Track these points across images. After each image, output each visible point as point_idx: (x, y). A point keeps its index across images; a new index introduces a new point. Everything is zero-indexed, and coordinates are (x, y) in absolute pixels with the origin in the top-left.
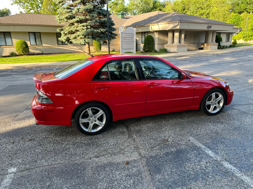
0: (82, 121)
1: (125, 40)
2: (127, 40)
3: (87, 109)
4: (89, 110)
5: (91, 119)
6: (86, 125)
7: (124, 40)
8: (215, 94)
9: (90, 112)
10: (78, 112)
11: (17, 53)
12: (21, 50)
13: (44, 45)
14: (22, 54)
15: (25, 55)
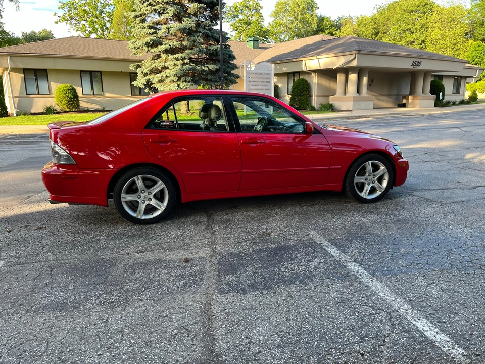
0: (126, 197)
3: (135, 178)
4: (138, 179)
5: (142, 195)
6: (134, 206)
8: (372, 163)
9: (140, 183)
10: (119, 183)
11: (58, 108)
12: (64, 102)
13: (107, 94)
14: (67, 110)
15: (73, 111)
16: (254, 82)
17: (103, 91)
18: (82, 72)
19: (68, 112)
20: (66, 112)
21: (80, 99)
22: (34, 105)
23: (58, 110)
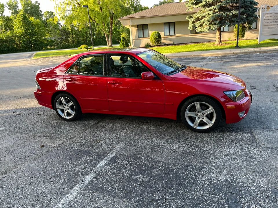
1: (268, 22)
2: (271, 22)
7: (266, 22)
11: (151, 44)
12: (154, 41)
13: (177, 35)
14: (155, 45)
15: (158, 46)
17: (175, 33)
18: (165, 24)
19: (155, 46)
20: (154, 46)
21: (162, 38)
22: (141, 43)
23: (151, 45)
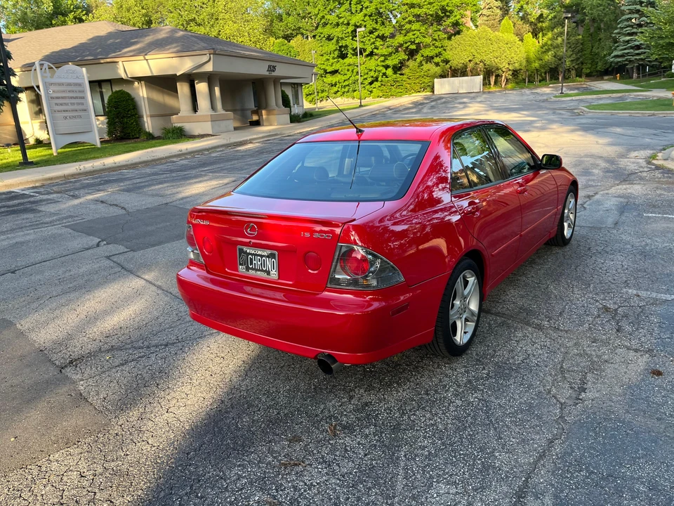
1: (61, 104)
2: (66, 104)
7: (57, 104)
16: (58, 98)
